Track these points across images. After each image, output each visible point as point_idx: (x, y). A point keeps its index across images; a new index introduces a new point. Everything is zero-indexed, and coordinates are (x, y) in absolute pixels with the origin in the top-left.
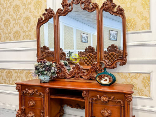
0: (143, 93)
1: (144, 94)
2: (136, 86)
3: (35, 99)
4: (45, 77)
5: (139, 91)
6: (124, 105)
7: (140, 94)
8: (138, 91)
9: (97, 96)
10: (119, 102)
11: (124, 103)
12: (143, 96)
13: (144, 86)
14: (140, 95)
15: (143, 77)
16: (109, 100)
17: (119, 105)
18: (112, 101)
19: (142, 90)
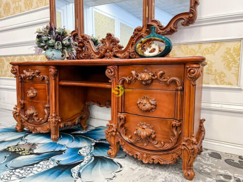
0: (224, 79)
1: (225, 81)
2: (212, 67)
3: (36, 87)
4: (54, 52)
5: (217, 77)
6: (183, 88)
7: (218, 81)
8: (213, 77)
9: (131, 73)
10: (174, 82)
11: (183, 85)
12: (223, 84)
13: (228, 66)
14: (217, 84)
15: (227, 48)
16: (153, 78)
17: (172, 87)
18: (159, 81)
19: (222, 73)
